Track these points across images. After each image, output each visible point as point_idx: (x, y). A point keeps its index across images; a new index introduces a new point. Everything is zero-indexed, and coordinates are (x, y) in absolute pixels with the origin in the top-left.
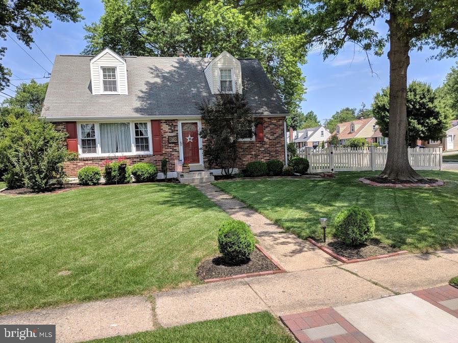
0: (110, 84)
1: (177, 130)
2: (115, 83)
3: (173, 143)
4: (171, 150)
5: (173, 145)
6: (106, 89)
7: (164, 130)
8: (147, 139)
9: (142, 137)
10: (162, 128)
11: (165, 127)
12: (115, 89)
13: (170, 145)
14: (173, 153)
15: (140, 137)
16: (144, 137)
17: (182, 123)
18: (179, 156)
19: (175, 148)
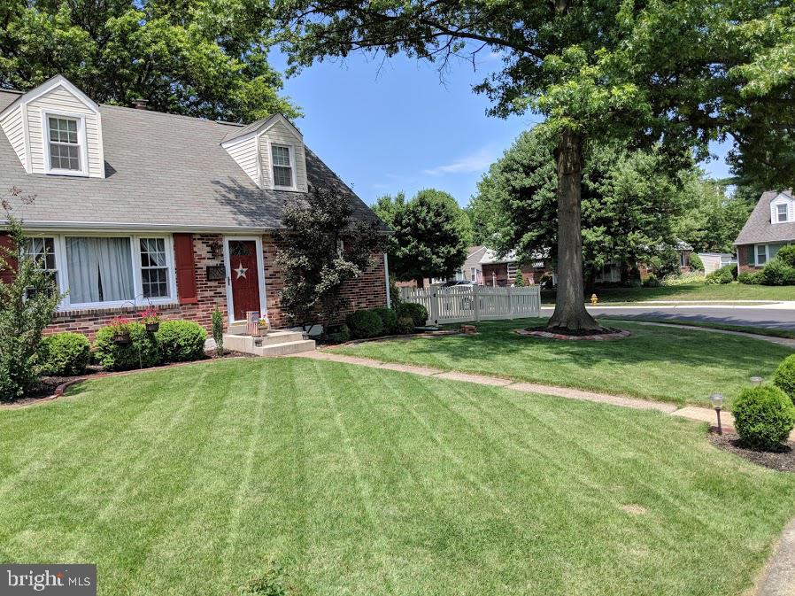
0: (64, 155)
1: (222, 255)
2: (75, 151)
3: (215, 280)
4: (212, 293)
5: (216, 284)
6: (54, 164)
7: (198, 253)
8: (163, 272)
9: (154, 267)
10: (195, 249)
11: (201, 249)
12: (75, 166)
13: (210, 284)
14: (215, 300)
15: (149, 267)
16: (158, 267)
17: (230, 242)
18: (225, 305)
19: (219, 290)
